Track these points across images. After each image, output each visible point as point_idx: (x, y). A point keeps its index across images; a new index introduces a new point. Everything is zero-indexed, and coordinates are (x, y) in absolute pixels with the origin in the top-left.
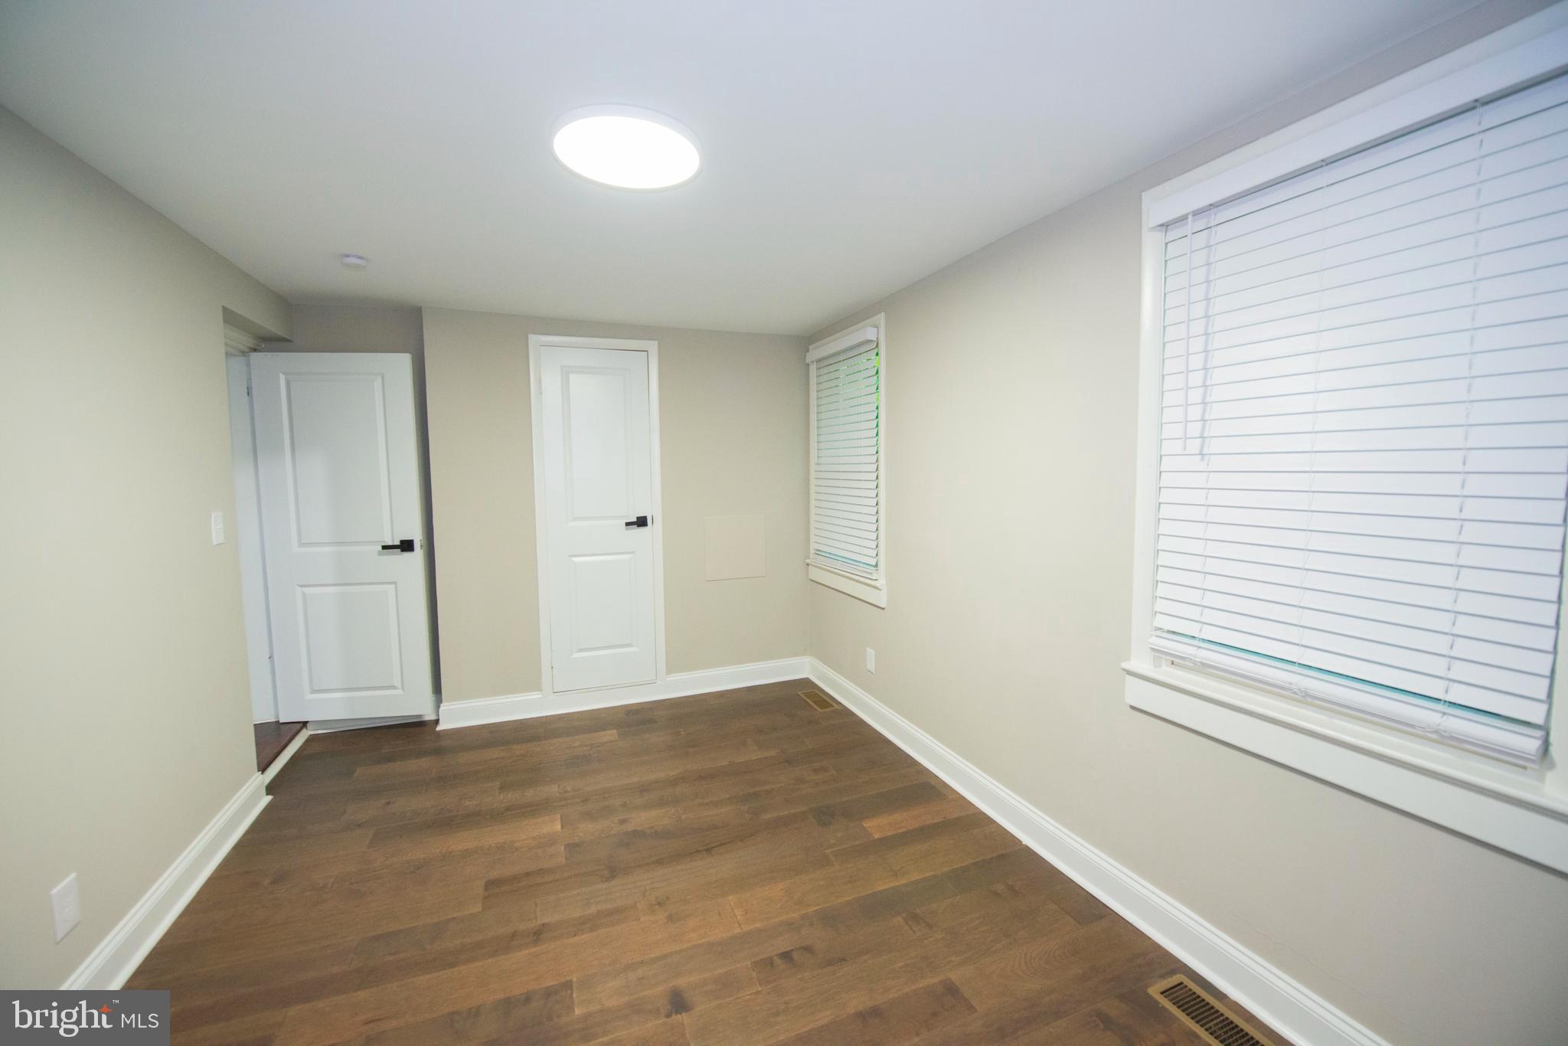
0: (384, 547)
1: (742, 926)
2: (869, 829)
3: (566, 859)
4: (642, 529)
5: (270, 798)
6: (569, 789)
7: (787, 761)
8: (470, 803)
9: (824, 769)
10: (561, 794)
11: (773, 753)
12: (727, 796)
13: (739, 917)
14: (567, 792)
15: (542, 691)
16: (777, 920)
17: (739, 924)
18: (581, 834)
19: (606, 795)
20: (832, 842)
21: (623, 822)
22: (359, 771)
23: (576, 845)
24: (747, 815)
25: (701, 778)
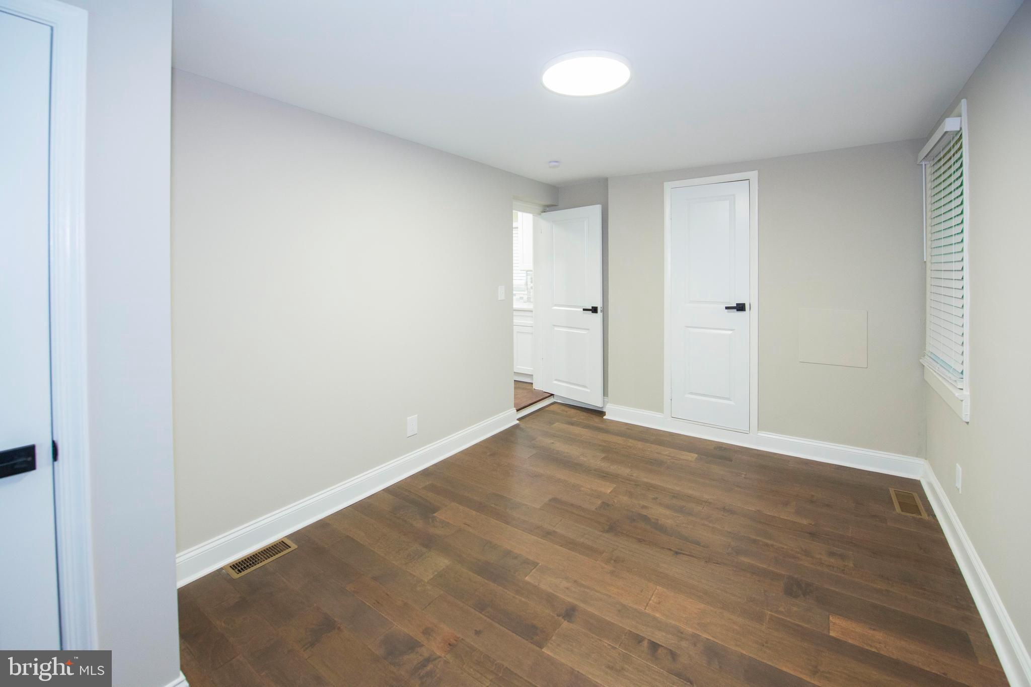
0: (584, 310)
1: (647, 608)
2: (831, 624)
3: (596, 509)
4: (741, 313)
5: (518, 422)
6: (635, 475)
7: (810, 533)
8: (582, 458)
9: (842, 557)
10: (628, 475)
11: (805, 522)
12: (729, 530)
13: (651, 602)
14: (632, 476)
15: (663, 413)
16: (674, 622)
17: (647, 605)
18: (616, 501)
19: (651, 488)
20: (781, 609)
21: (644, 507)
22: (557, 425)
23: (608, 505)
24: (730, 549)
25: (724, 509)
